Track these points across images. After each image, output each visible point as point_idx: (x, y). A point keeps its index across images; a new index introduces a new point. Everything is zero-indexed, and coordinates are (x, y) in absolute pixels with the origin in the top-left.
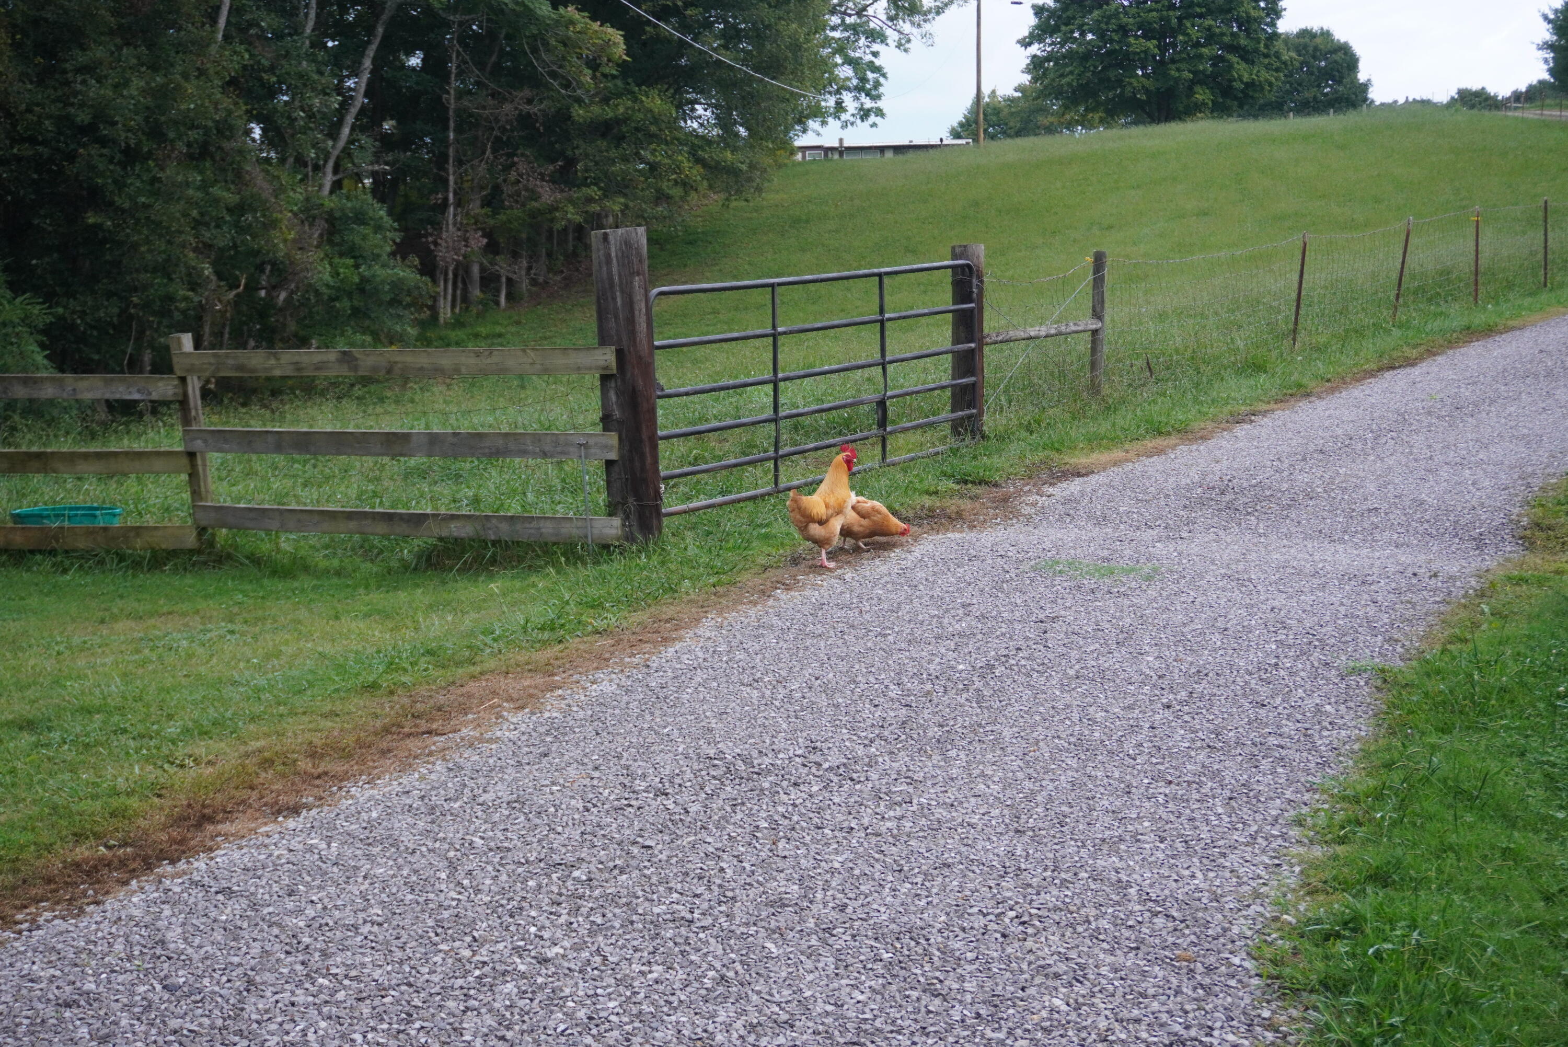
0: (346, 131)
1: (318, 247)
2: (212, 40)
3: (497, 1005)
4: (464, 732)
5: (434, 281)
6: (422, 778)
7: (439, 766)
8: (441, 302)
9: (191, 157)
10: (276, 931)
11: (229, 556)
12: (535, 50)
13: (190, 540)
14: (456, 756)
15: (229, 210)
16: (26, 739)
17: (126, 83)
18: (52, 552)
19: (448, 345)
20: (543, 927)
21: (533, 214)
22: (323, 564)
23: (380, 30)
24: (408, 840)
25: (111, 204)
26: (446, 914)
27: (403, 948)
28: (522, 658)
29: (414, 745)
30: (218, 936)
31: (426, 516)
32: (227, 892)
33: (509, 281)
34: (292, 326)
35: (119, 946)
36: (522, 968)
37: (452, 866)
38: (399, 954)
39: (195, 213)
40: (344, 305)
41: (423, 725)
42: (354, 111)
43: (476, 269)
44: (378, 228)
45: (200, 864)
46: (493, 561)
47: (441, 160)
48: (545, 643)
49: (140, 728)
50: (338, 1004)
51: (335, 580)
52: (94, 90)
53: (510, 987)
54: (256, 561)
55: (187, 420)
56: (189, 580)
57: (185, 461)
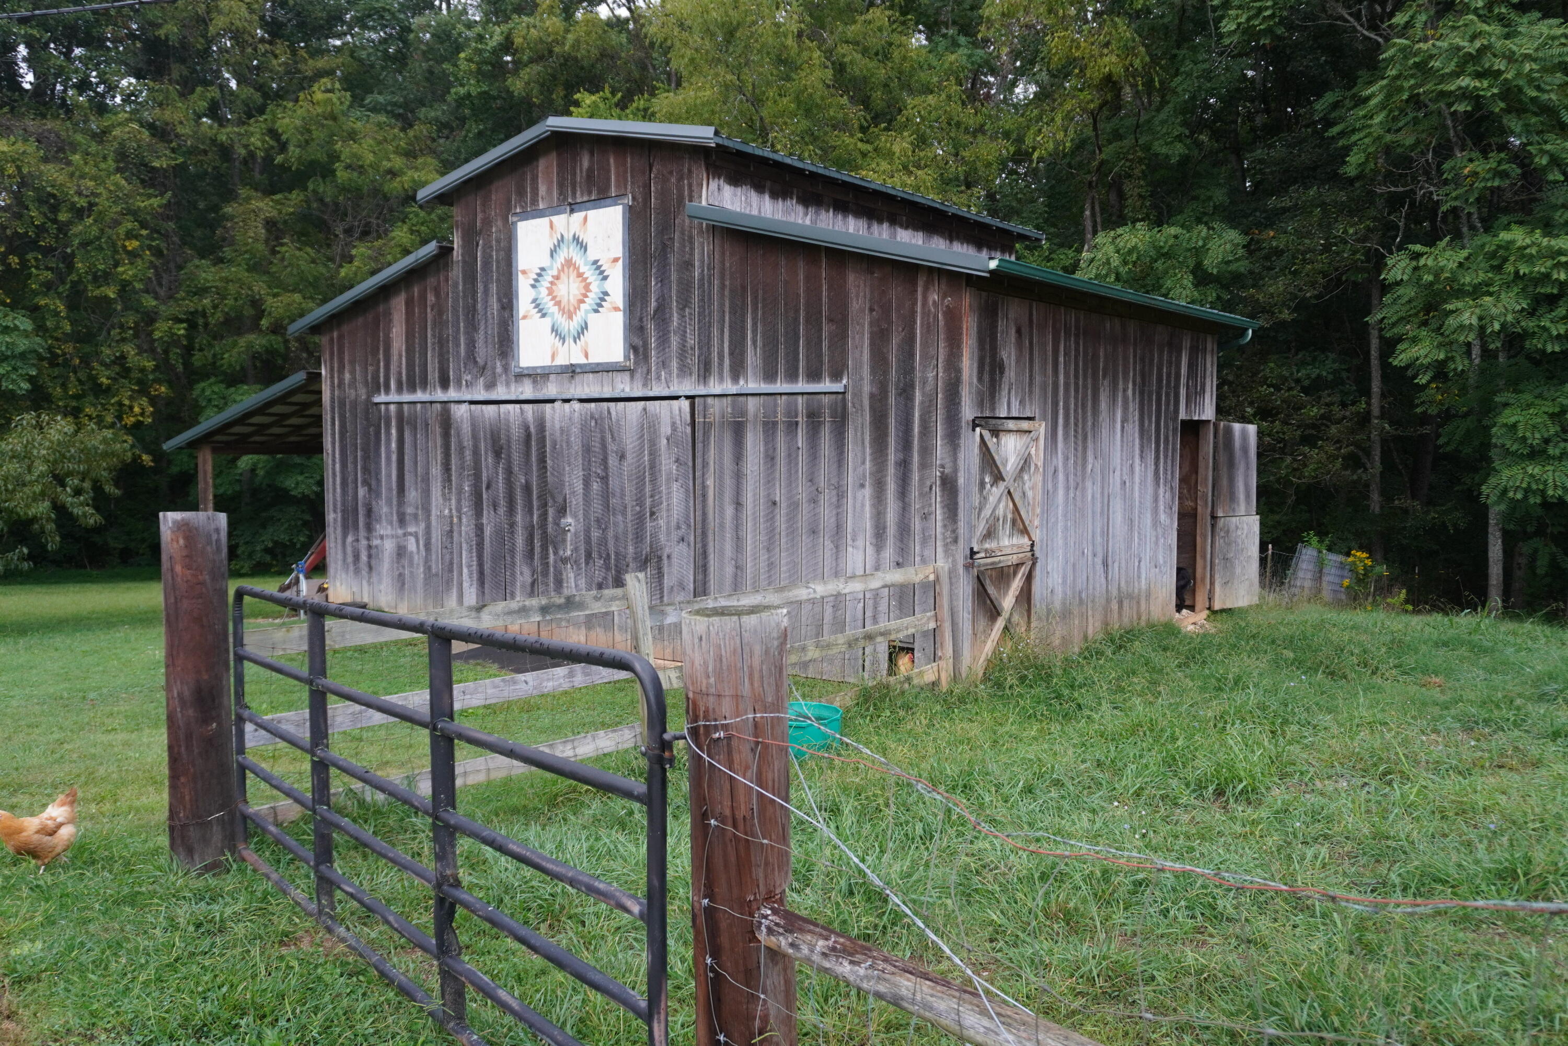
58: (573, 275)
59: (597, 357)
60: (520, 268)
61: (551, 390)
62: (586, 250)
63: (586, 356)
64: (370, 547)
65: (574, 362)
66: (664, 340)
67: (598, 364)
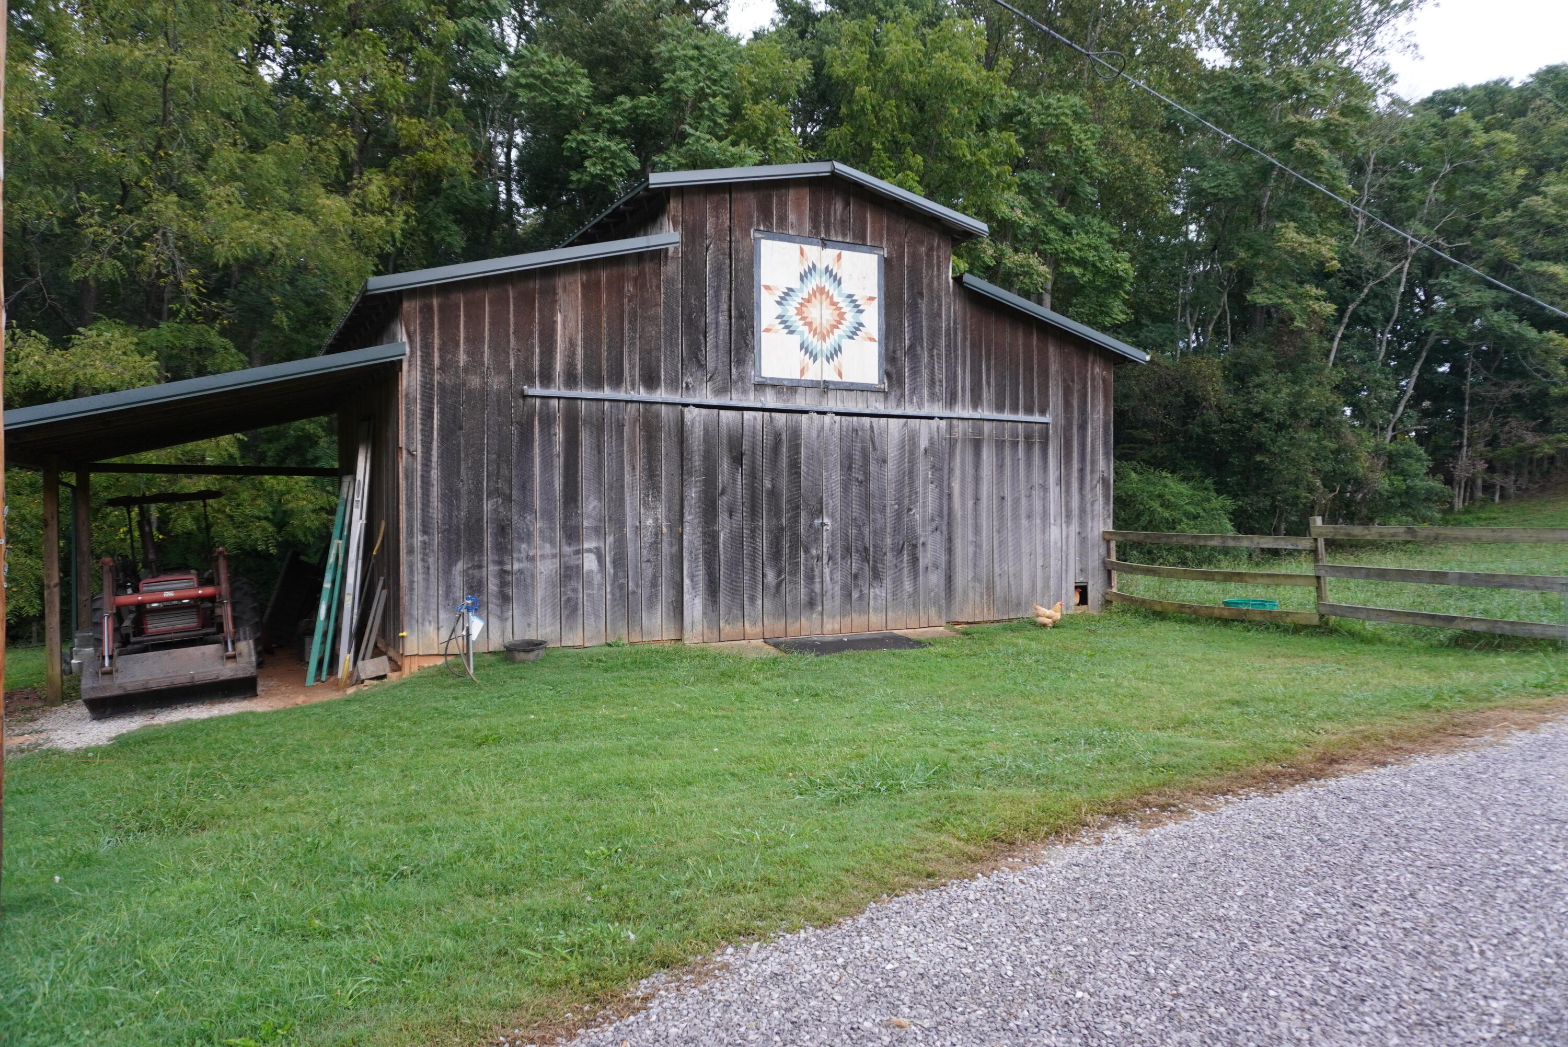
0: (1401, 409)
1: (1382, 470)
2: (1325, 366)
3: (1518, 889)
4: (1487, 738)
5: (1453, 488)
6: (1461, 759)
7: (1471, 754)
8: (1456, 500)
9: (1312, 426)
10: (1378, 823)
11: (1336, 631)
12: (1524, 357)
13: (1315, 621)
14: (1482, 750)
15: (1332, 452)
16: (1236, 710)
17: (1280, 391)
18: (1243, 621)
19: (1460, 523)
20: (1546, 853)
21: (1520, 450)
22: (1391, 639)
23: (1424, 354)
24: (1454, 790)
25: (1269, 451)
26: (1482, 834)
27: (1455, 846)
28: (1523, 701)
29: (1455, 740)
30: (1346, 820)
31: (1455, 618)
32: (1349, 799)
33: (1502, 488)
34: (1365, 511)
35: (1293, 815)
36: (1534, 872)
37: (1484, 809)
38: (1453, 849)
39: (1313, 454)
40: (1396, 501)
41: (1460, 731)
42: (1406, 398)
43: (1479, 482)
44: (1419, 460)
45: (1332, 782)
46: (1499, 646)
47: (1459, 421)
48: (1538, 696)
49: (1295, 711)
50: (1417, 867)
51: (1398, 648)
52: (1263, 396)
53: (1525, 881)
54: (1352, 634)
55: (1316, 559)
56: (1314, 640)
57: (1315, 581)
58: (826, 303)
59: (850, 377)
60: (763, 282)
61: (800, 402)
62: (840, 283)
63: (840, 375)
64: (503, 573)
65: (827, 378)
66: (915, 371)
67: (852, 384)
